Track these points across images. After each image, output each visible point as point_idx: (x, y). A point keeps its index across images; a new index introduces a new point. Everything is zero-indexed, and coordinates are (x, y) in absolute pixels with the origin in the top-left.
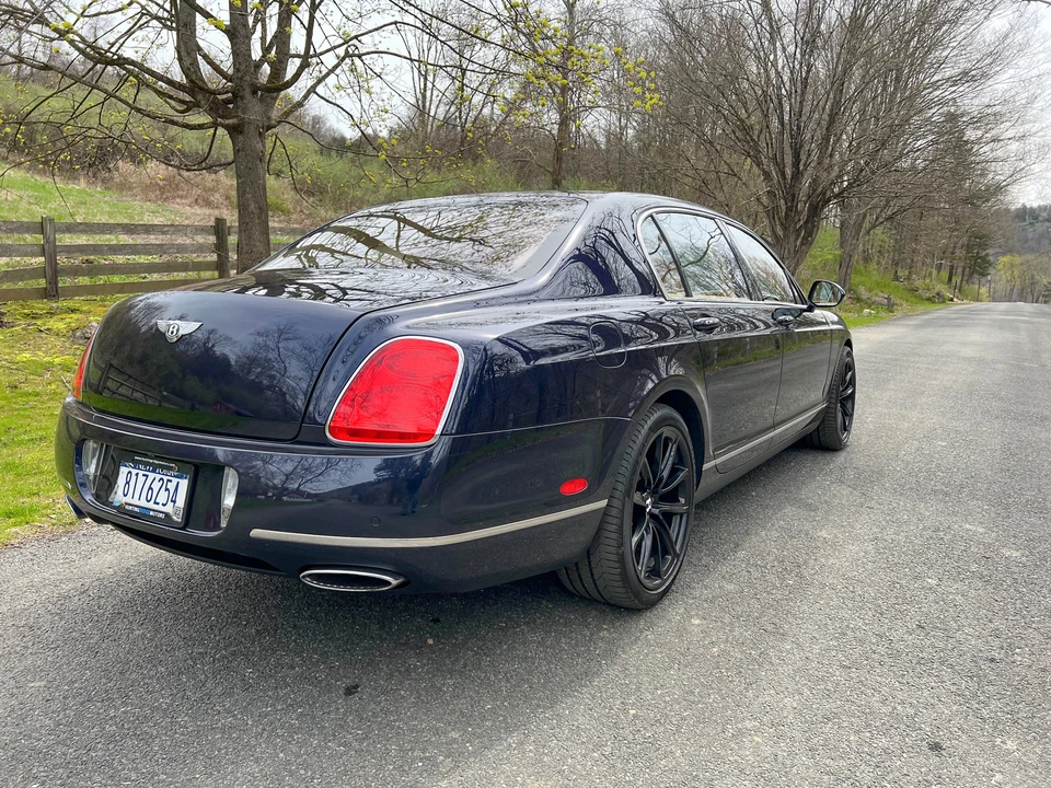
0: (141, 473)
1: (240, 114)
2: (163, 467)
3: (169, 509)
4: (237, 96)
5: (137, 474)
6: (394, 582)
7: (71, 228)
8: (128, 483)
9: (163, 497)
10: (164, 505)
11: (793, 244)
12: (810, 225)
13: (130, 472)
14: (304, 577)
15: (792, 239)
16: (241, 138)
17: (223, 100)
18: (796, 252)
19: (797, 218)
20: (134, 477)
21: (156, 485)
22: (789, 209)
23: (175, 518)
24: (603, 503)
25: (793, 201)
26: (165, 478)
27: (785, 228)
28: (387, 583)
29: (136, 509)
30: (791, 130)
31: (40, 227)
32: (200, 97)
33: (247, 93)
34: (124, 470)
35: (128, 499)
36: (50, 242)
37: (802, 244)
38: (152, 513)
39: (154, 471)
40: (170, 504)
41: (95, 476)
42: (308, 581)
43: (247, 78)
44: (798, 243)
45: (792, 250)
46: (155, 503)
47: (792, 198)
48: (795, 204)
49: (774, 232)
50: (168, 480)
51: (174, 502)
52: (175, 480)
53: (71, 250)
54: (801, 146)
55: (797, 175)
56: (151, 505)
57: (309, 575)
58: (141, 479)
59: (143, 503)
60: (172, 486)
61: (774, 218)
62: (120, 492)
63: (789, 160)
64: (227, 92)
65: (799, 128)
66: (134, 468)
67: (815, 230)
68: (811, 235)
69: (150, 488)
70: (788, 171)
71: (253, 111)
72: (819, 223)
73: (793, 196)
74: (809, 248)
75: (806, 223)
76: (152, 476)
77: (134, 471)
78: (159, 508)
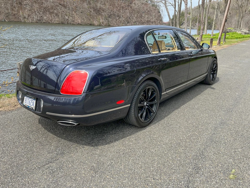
2: (31, 98)
3: (32, 107)
6: (76, 124)
8: (26, 100)
14: (58, 122)
21: (30, 101)
23: (34, 109)
24: (130, 105)
26: (32, 100)
28: (74, 124)
29: (27, 106)
34: (25, 98)
35: (26, 104)
38: (30, 107)
39: (30, 98)
40: (33, 105)
41: (21, 98)
42: (59, 123)
52: (33, 101)
56: (30, 105)
57: (59, 122)
58: (28, 100)
60: (33, 102)
62: (25, 102)
77: (27, 98)
78: (31, 106)
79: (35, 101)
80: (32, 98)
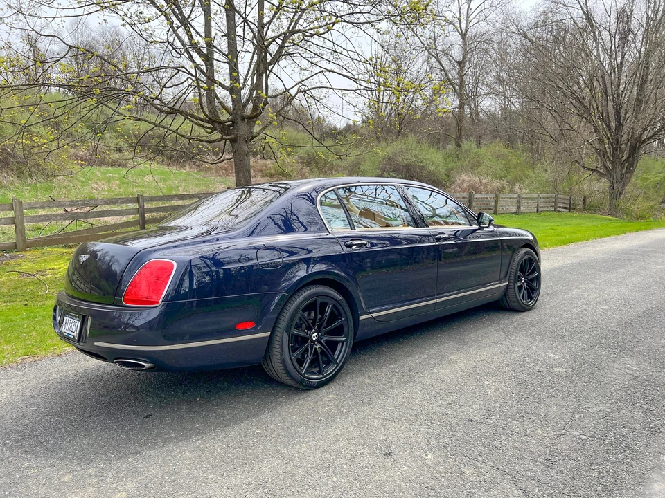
1: (235, 132)
3: (74, 334)
4: (234, 123)
6: (147, 365)
7: (151, 199)
8: (66, 324)
9: (74, 329)
11: (620, 173)
12: (631, 159)
13: (67, 319)
15: (618, 169)
16: (236, 145)
17: (228, 126)
18: (622, 178)
19: (621, 155)
20: (68, 321)
22: (615, 150)
23: (76, 338)
24: (268, 334)
25: (617, 144)
26: (75, 321)
27: (613, 163)
29: (66, 334)
30: (613, 97)
31: (137, 200)
32: (216, 125)
33: (239, 121)
34: (65, 318)
35: (65, 330)
36: (142, 207)
37: (626, 172)
38: (70, 336)
39: (72, 318)
40: (75, 332)
41: (59, 321)
43: (239, 113)
44: (624, 172)
45: (619, 176)
47: (616, 142)
48: (619, 146)
49: (605, 166)
53: (151, 210)
54: (621, 108)
55: (619, 126)
59: (68, 332)
60: (76, 325)
61: (604, 156)
62: (63, 328)
63: (612, 117)
64: (229, 121)
65: (618, 96)
66: (68, 317)
67: (635, 162)
68: (632, 166)
69: (71, 325)
70: (613, 124)
71: (242, 130)
72: (637, 157)
73: (617, 140)
74: (631, 175)
75: (628, 157)
78: (72, 333)
79: (80, 323)
80: (76, 317)
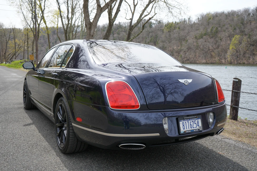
0: (186, 122)
2: (192, 118)
3: (198, 128)
5: (185, 122)
8: (183, 125)
9: (195, 126)
10: (196, 127)
13: (183, 122)
20: (185, 124)
21: (192, 123)
23: (200, 129)
26: (194, 121)
35: (185, 130)
46: (193, 128)
50: (195, 121)
51: (199, 125)
52: (197, 120)
56: (192, 129)
58: (187, 123)
59: (190, 129)
60: (196, 122)
66: (184, 121)
69: (191, 125)
76: (189, 121)
77: (184, 122)
